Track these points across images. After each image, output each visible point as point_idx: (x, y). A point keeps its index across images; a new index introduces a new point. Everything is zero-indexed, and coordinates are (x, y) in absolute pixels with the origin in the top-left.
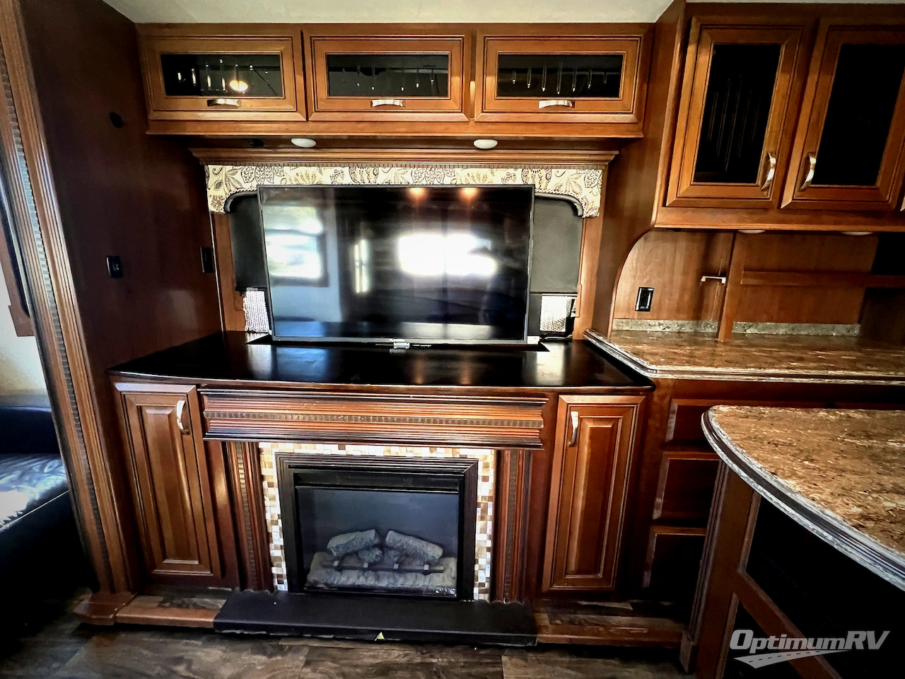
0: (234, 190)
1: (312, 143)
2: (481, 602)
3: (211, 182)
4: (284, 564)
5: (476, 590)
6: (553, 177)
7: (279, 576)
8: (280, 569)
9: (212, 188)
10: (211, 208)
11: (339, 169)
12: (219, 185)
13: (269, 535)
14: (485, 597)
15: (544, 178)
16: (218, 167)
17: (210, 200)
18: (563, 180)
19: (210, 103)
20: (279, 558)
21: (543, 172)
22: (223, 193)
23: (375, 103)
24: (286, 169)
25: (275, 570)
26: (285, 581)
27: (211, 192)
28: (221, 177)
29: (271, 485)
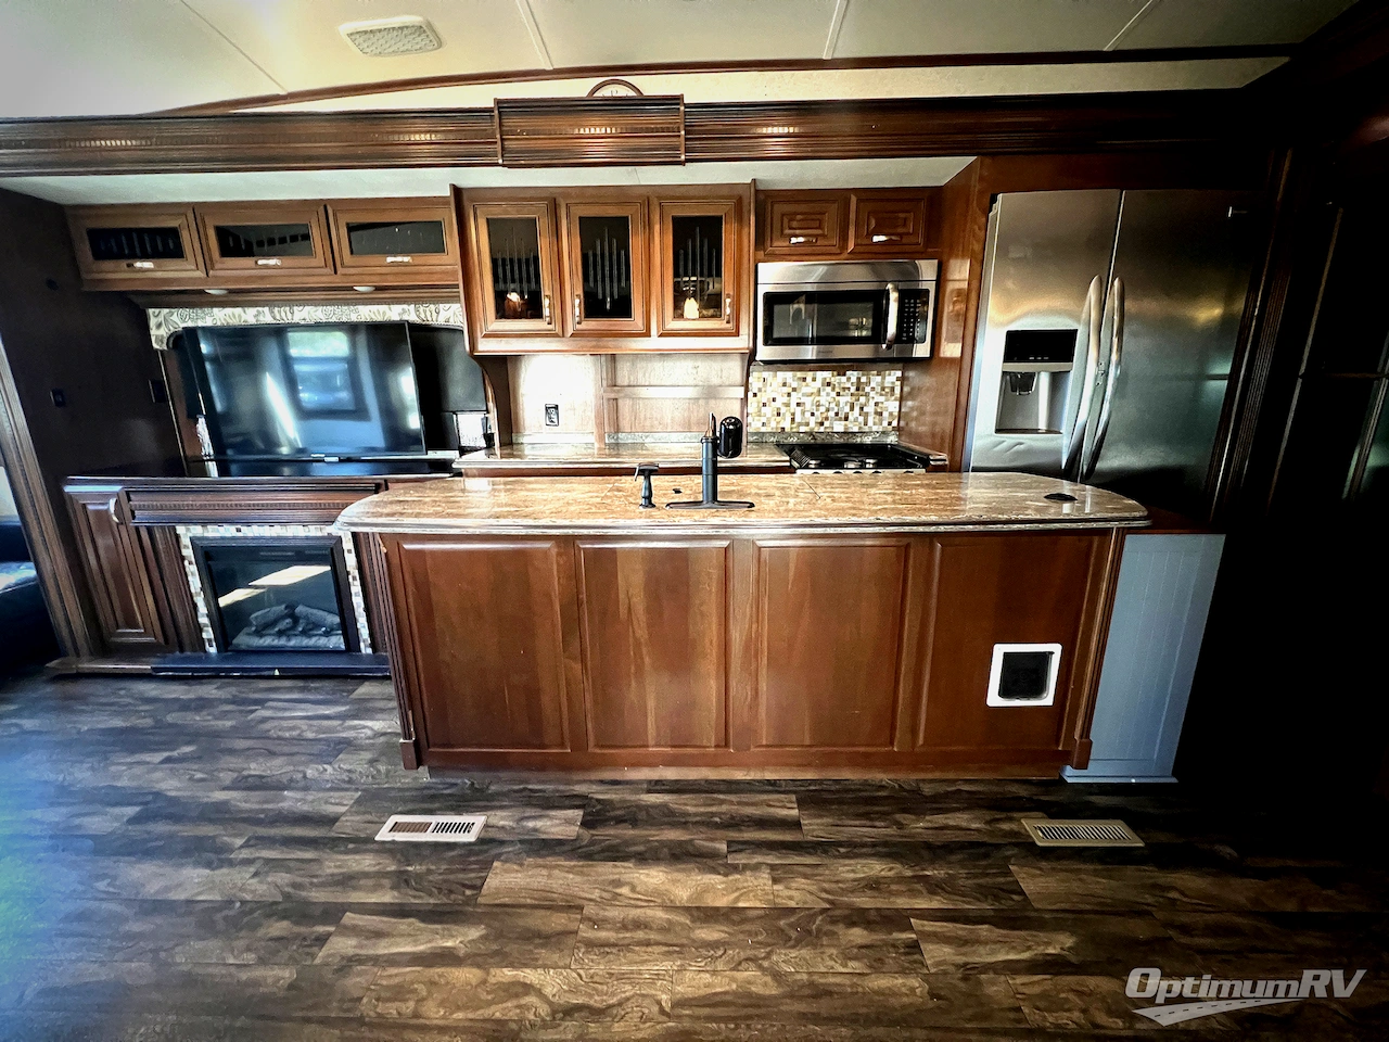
0: (173, 330)
1: (225, 292)
2: (368, 655)
3: (153, 322)
4: (210, 629)
5: (362, 645)
6: (442, 311)
7: (209, 640)
8: (208, 634)
9: (154, 328)
10: (155, 346)
11: (260, 309)
12: (159, 326)
13: (195, 606)
14: (369, 651)
15: (434, 313)
16: (157, 311)
17: (153, 339)
18: (450, 313)
19: (129, 266)
20: (206, 625)
21: (432, 307)
22: (164, 332)
23: (261, 262)
24: (215, 310)
25: (204, 635)
26: (214, 644)
27: (154, 332)
28: (161, 319)
29: (190, 563)
